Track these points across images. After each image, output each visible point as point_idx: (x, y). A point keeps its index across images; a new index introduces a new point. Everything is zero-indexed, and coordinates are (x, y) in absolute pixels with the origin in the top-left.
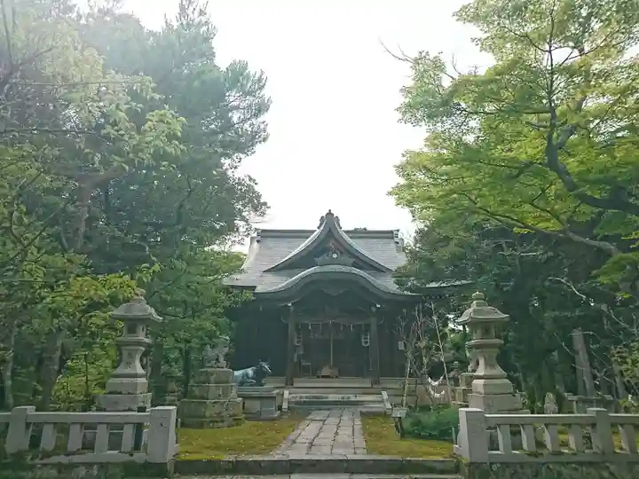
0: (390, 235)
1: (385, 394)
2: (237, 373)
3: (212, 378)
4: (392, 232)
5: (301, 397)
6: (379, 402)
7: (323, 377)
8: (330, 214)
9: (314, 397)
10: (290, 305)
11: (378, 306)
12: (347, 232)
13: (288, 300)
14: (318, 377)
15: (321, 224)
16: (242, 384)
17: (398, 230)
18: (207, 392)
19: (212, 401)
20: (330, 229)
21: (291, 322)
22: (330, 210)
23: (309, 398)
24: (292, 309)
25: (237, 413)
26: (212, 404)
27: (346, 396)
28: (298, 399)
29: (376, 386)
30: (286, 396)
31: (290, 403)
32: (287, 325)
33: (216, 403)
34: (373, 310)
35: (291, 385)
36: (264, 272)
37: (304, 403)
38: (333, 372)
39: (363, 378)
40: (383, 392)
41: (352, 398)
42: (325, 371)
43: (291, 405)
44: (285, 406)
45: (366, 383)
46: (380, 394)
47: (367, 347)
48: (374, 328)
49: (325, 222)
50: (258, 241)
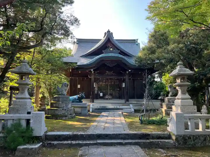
0: (134, 41)
2: (71, 97)
3: (60, 99)
5: (97, 107)
6: (129, 108)
7: (106, 99)
8: (109, 31)
9: (103, 107)
10: (92, 70)
11: (130, 71)
12: (117, 40)
13: (91, 68)
14: (104, 99)
15: (105, 36)
16: (73, 102)
17: (138, 39)
18: (58, 105)
19: (61, 109)
20: (109, 38)
21: (92, 77)
22: (109, 30)
23: (101, 107)
24: (93, 72)
25: (71, 113)
26: (61, 110)
27: (115, 106)
28: (96, 108)
29: (127, 102)
30: (91, 106)
31: (93, 109)
32: (91, 79)
33: (63, 109)
34: (127, 72)
35: (93, 102)
36: (80, 57)
37: (99, 109)
38: (110, 97)
39: (122, 99)
40: (130, 105)
41: (118, 107)
42: (107, 97)
43: (93, 110)
44: (91, 110)
45: (123, 101)
46: (129, 105)
47: (124, 88)
48: (127, 80)
49: (106, 35)
50: (77, 44)
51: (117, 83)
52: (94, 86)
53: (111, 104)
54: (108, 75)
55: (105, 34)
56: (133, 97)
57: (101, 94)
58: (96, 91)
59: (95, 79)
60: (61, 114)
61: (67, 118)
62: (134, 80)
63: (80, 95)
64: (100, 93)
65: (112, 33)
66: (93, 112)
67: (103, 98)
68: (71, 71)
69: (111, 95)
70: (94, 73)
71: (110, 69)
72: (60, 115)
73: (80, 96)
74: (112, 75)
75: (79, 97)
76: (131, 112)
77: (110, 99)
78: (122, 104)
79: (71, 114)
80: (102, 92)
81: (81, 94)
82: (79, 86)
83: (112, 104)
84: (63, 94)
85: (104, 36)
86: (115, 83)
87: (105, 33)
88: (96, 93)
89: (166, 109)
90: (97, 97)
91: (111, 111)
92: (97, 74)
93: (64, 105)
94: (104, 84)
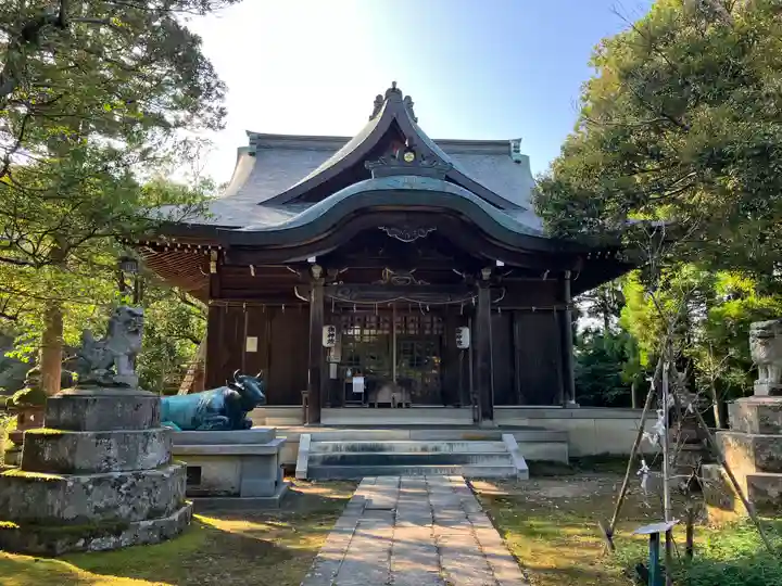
0: (505, 149)
1: (509, 440)
4: (506, 144)
5: (336, 448)
6: (502, 456)
7: (381, 406)
8: (394, 92)
9: (364, 448)
10: (312, 259)
11: (500, 263)
13: (310, 249)
14: (372, 406)
15: (376, 112)
17: (519, 141)
18: (72, 452)
19: (84, 479)
20: (395, 121)
21: (314, 298)
22: (394, 83)
23: (353, 448)
24: (317, 271)
25: (161, 505)
26: (85, 486)
27: (431, 444)
28: (330, 453)
29: (487, 423)
30: (304, 446)
31: (311, 460)
32: (307, 306)
33: (97, 482)
34: (486, 274)
35: (316, 421)
36: (260, 204)
37: (344, 460)
38: (399, 397)
39: (458, 407)
40: (505, 436)
41: (445, 449)
42: (384, 395)
43: (317, 465)
44: (302, 467)
45: (463, 416)
46: (500, 439)
47: (466, 350)
48: (484, 313)
49: (384, 108)
50: (252, 154)
51: (433, 327)
52: (325, 343)
53: (406, 433)
54: (390, 287)
55: (379, 101)
56: (508, 397)
57: (358, 383)
58: (333, 368)
59: (327, 305)
60: (88, 511)
61: (125, 538)
62: (511, 316)
63: (233, 387)
64: (353, 375)
65: (408, 98)
66: (311, 475)
67: (364, 400)
68: (213, 270)
69: (405, 384)
70: (324, 274)
71: (399, 255)
72: (77, 519)
73: (239, 390)
74: (411, 289)
75: (229, 399)
76: (514, 477)
77: (400, 405)
78: (462, 433)
79: (154, 514)
80: (365, 373)
81: (241, 381)
82: (251, 345)
83: (413, 432)
84: (117, 379)
85: (371, 114)
86: (421, 327)
87: (379, 97)
88: (333, 375)
89: (753, 471)
90: (340, 396)
91: (406, 472)
92: (337, 281)
93: (113, 453)
94: (373, 332)
